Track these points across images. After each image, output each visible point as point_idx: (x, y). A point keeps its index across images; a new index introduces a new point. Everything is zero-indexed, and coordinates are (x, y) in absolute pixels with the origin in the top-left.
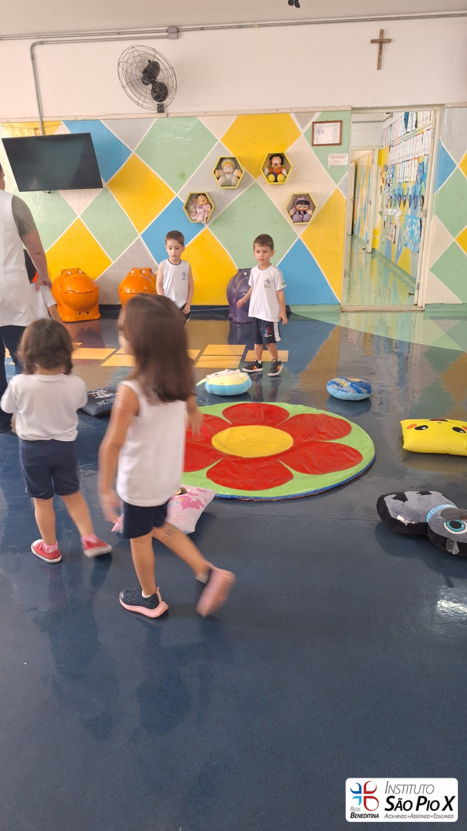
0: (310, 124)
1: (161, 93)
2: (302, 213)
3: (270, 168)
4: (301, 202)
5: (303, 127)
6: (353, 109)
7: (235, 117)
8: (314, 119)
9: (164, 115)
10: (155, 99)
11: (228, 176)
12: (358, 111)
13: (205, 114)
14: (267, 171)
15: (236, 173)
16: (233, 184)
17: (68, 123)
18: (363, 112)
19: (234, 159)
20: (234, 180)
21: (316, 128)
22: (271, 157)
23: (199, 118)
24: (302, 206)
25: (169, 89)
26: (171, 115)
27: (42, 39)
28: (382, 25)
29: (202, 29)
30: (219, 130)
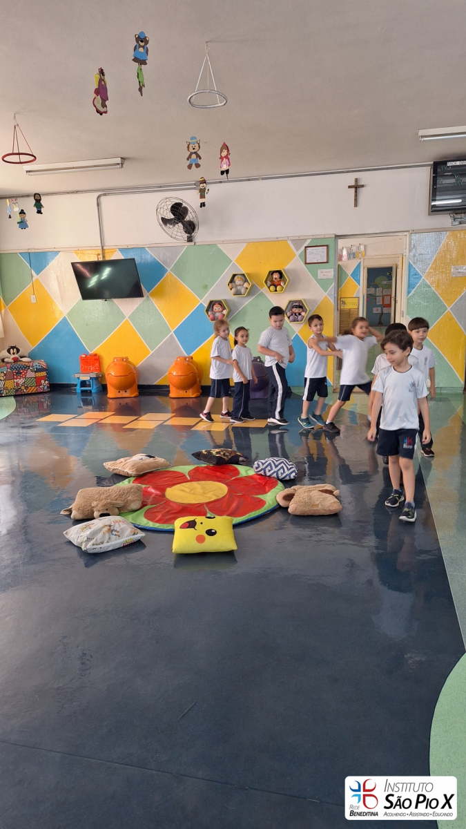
0: (303, 248)
1: (190, 228)
2: (297, 314)
3: (272, 281)
4: (296, 307)
5: (297, 250)
6: (337, 236)
7: (246, 244)
8: (306, 245)
9: (192, 243)
10: (185, 232)
11: (239, 288)
12: (342, 237)
13: (223, 242)
14: (269, 283)
15: (246, 285)
16: (243, 293)
17: (122, 250)
19: (243, 275)
20: (243, 291)
21: (307, 251)
22: (272, 273)
23: (219, 245)
24: (296, 309)
25: (196, 225)
26: (197, 244)
27: (106, 192)
28: (357, 175)
29: (220, 182)
30: (233, 253)
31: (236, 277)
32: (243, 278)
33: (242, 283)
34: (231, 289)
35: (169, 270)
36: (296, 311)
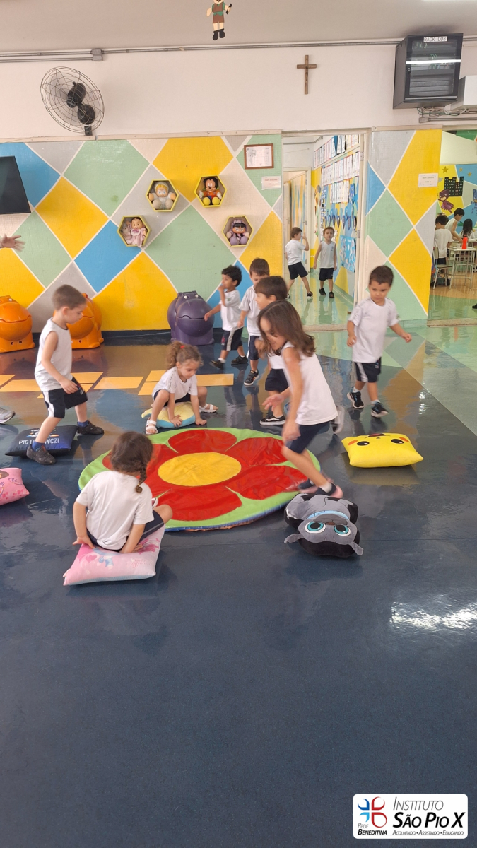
0: (242, 147)
1: (87, 116)
2: (239, 235)
3: (204, 190)
4: (237, 225)
5: (235, 151)
6: (284, 132)
7: (166, 140)
8: (245, 143)
10: (82, 121)
11: (162, 200)
12: (289, 135)
13: (135, 137)
14: (201, 194)
15: (171, 196)
16: (168, 207)
18: (293, 135)
19: (167, 182)
20: (168, 204)
21: (247, 151)
22: (205, 180)
23: (130, 141)
24: (238, 228)
25: (96, 111)
26: (100, 138)
28: (308, 51)
29: (127, 51)
30: (150, 153)
31: (157, 185)
32: (166, 185)
33: (166, 193)
34: (152, 202)
35: (62, 175)
36: (238, 231)
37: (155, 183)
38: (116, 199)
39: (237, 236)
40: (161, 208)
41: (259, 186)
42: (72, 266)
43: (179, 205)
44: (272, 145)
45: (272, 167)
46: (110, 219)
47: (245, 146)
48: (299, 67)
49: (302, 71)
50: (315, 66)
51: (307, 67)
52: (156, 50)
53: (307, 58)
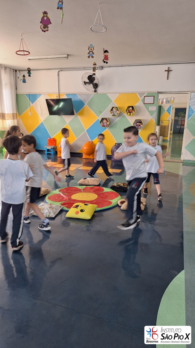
0: (143, 97)
1: (96, 86)
2: (139, 126)
3: (129, 111)
4: (139, 122)
5: (141, 98)
6: (159, 92)
8: (145, 95)
9: (96, 93)
10: (94, 88)
11: (115, 113)
13: (109, 93)
14: (127, 111)
15: (118, 112)
16: (116, 115)
17: (67, 95)
18: (162, 93)
19: (117, 107)
20: (116, 114)
21: (145, 98)
22: (129, 107)
23: (107, 94)
25: (98, 85)
26: (98, 93)
27: (62, 70)
28: (169, 66)
29: (110, 67)
30: (113, 98)
31: (114, 108)
32: (117, 109)
33: (116, 111)
34: (111, 113)
35: (86, 104)
36: (138, 124)
37: (113, 107)
38: (101, 112)
39: (138, 126)
40: (114, 115)
41: (148, 109)
42: (85, 132)
43: (120, 115)
44: (154, 96)
45: (153, 103)
46: (98, 118)
47: (144, 97)
48: (165, 71)
49: (167, 72)
50: (171, 71)
51: (169, 71)
52: (118, 66)
53: (169, 68)
